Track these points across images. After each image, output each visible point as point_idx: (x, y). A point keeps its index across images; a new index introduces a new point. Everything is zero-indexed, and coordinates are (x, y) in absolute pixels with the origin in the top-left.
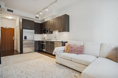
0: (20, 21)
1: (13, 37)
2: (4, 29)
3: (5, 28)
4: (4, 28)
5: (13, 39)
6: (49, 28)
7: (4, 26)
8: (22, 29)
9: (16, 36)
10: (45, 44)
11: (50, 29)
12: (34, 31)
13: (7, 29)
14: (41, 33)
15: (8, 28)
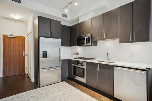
0: (34, 22)
1: (24, 52)
2: (8, 38)
3: (10, 36)
4: (8, 36)
5: (24, 56)
6: (91, 35)
7: (8, 34)
8: (39, 37)
9: (28, 51)
10: (84, 67)
11: (93, 35)
12: (60, 40)
13: (13, 39)
14: (71, 44)
15: (15, 37)
